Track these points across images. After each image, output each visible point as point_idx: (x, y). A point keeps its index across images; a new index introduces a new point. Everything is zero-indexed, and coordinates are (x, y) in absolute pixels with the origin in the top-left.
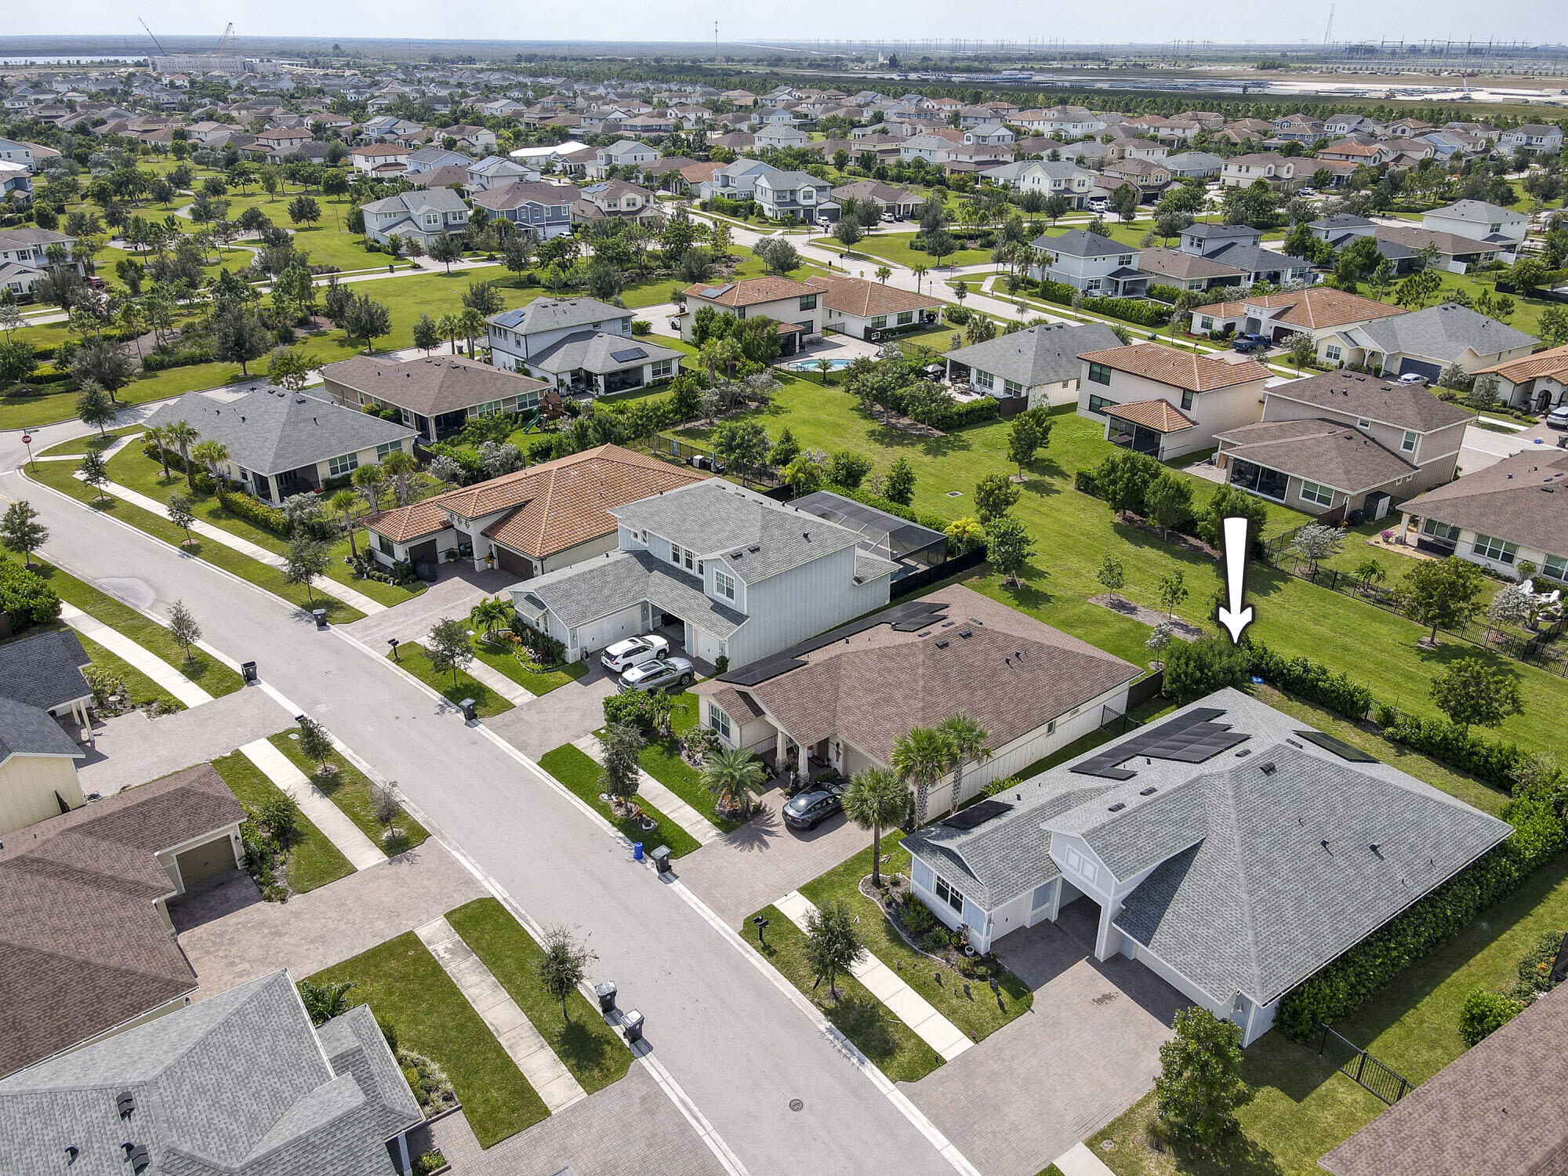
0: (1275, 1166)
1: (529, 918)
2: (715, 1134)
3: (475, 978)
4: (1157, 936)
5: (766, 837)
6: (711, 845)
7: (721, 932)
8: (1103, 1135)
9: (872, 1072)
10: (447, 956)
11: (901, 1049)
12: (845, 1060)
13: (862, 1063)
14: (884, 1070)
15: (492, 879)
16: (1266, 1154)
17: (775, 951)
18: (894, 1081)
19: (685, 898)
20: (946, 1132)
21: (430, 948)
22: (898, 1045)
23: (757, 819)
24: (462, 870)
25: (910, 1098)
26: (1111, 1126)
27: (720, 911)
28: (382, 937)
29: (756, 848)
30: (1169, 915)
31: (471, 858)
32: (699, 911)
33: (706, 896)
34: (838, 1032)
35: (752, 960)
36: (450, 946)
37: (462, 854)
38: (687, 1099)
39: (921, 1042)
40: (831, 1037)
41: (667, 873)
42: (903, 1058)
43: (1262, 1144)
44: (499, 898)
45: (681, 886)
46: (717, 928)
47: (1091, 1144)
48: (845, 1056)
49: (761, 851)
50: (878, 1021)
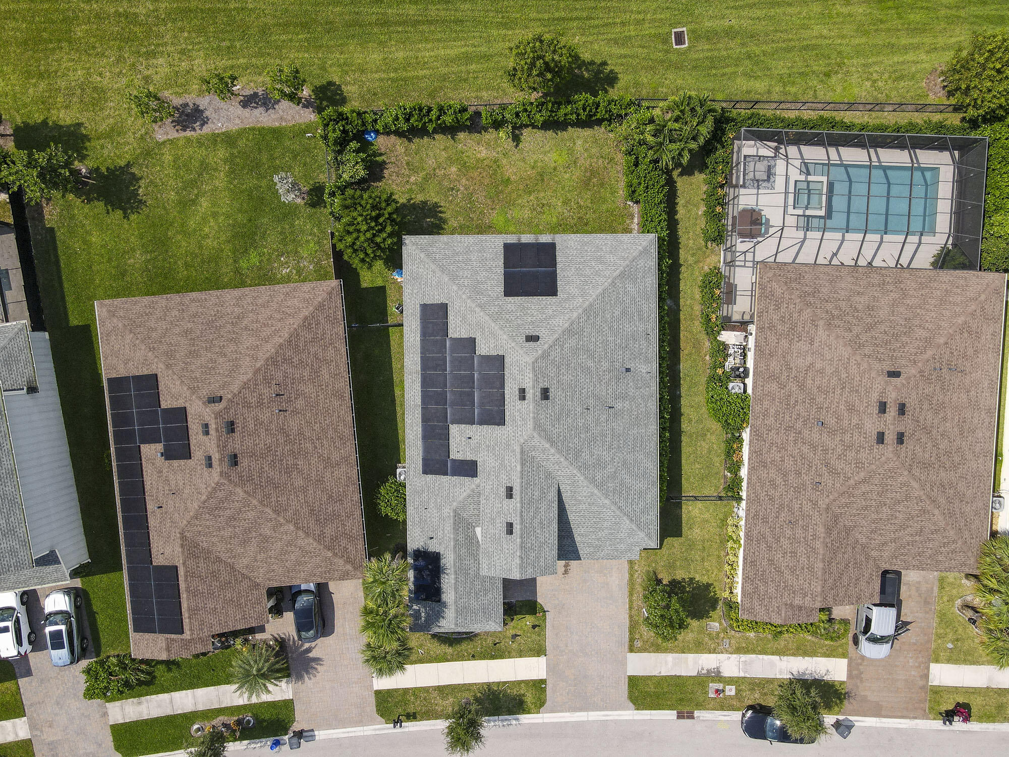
0: (698, 581)
4: (581, 552)
5: (311, 655)
6: (295, 693)
7: (378, 732)
8: (632, 640)
9: (526, 719)
11: (523, 695)
12: (511, 727)
13: (517, 719)
14: (529, 713)
16: (691, 579)
17: (414, 713)
18: (538, 712)
19: (334, 736)
20: (581, 710)
22: (520, 695)
23: (289, 649)
25: (552, 711)
26: (631, 633)
27: (360, 723)
29: (318, 667)
30: (578, 539)
32: (351, 735)
33: (342, 723)
34: (491, 718)
35: (411, 729)
39: (526, 682)
40: (492, 724)
41: (305, 734)
42: (529, 699)
43: (686, 576)
45: (321, 732)
46: (374, 733)
47: (631, 650)
48: (508, 725)
49: (322, 665)
50: (499, 694)
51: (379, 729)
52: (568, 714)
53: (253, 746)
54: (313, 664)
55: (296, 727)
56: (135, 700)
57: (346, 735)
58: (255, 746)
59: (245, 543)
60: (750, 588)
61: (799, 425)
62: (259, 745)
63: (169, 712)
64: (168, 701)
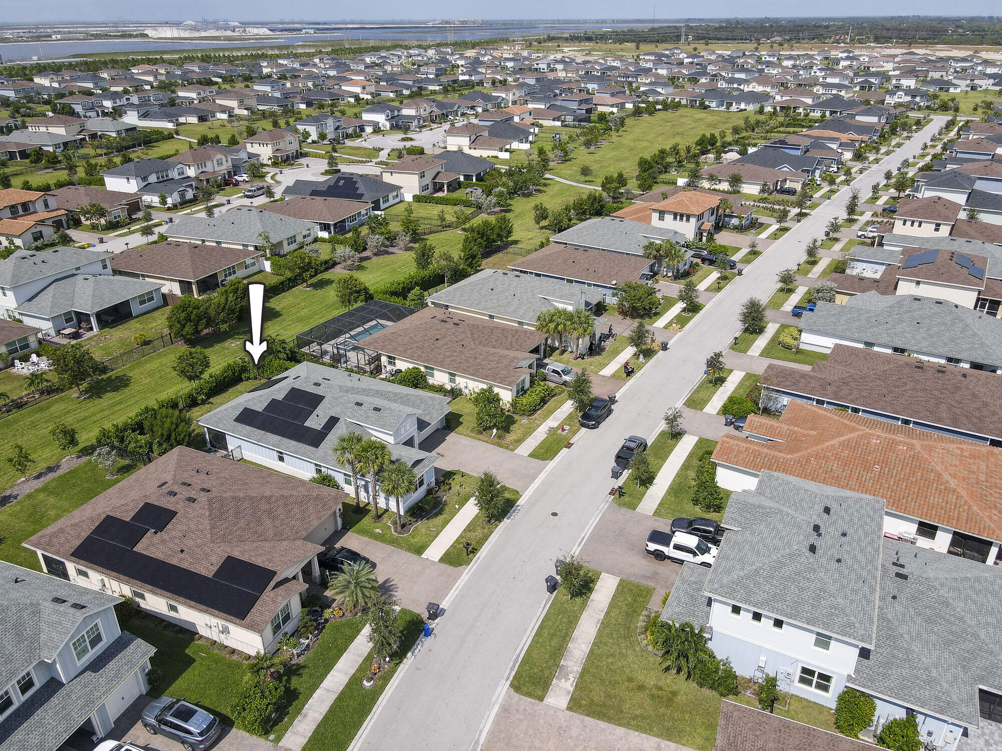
1: (515, 657)
2: (586, 531)
3: (575, 653)
7: (471, 573)
9: (521, 502)
10: (571, 676)
12: (522, 509)
13: (518, 506)
14: (518, 499)
15: (493, 700)
17: (473, 549)
18: (521, 494)
19: (454, 598)
21: (572, 689)
24: (496, 723)
25: (527, 487)
27: (455, 579)
28: (583, 721)
29: (393, 583)
31: (481, 726)
32: (459, 588)
33: (446, 589)
36: (563, 680)
37: (479, 736)
38: (577, 544)
44: (509, 683)
45: (443, 603)
48: (520, 511)
49: (393, 580)
51: (469, 572)
52: (532, 485)
53: (416, 651)
54: (387, 585)
55: (425, 615)
56: (299, 717)
57: (458, 591)
58: (418, 650)
59: (259, 522)
60: (499, 380)
61: (432, 346)
62: (419, 647)
63: (334, 697)
64: (324, 693)
